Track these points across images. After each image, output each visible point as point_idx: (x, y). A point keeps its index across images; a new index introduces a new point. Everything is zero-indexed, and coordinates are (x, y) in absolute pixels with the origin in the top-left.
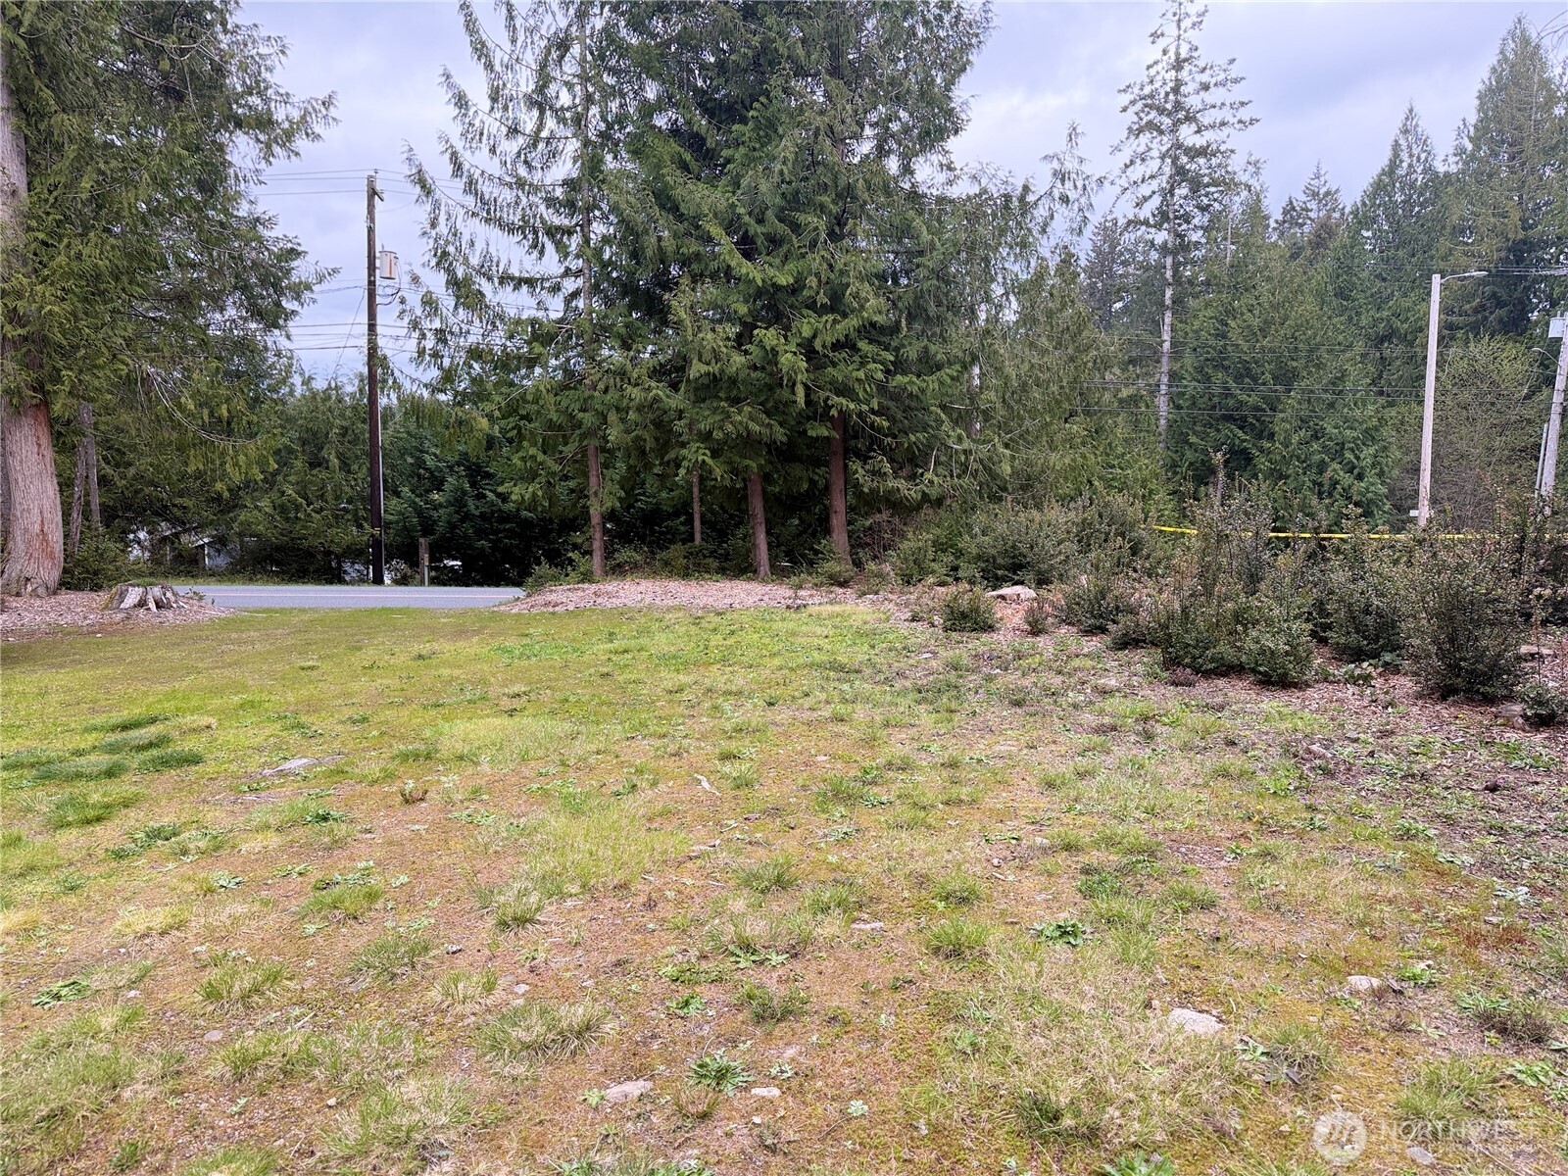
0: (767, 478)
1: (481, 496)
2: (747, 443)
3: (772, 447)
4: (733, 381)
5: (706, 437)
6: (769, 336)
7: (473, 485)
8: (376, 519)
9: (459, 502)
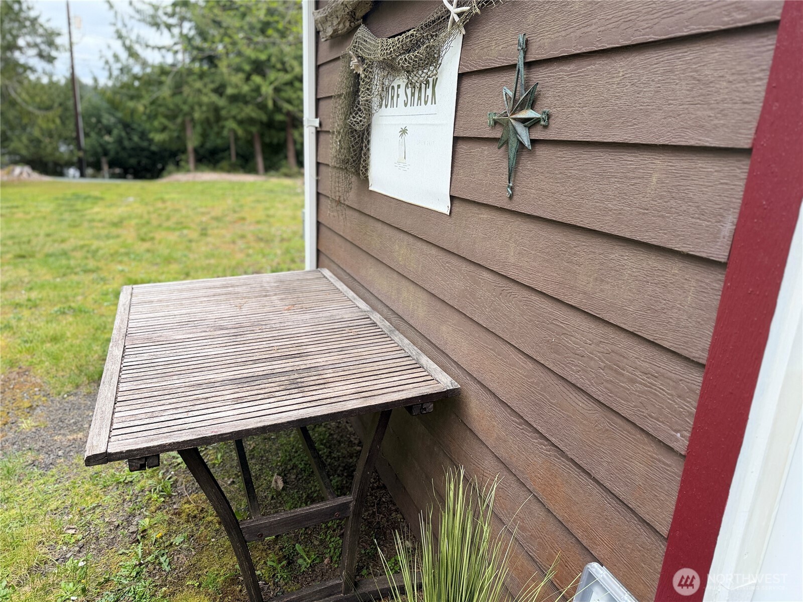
0: (262, 135)
1: (130, 139)
2: (251, 121)
3: (262, 123)
4: (244, 96)
5: (234, 118)
6: (257, 79)
7: (127, 133)
8: (79, 148)
9: (120, 141)
